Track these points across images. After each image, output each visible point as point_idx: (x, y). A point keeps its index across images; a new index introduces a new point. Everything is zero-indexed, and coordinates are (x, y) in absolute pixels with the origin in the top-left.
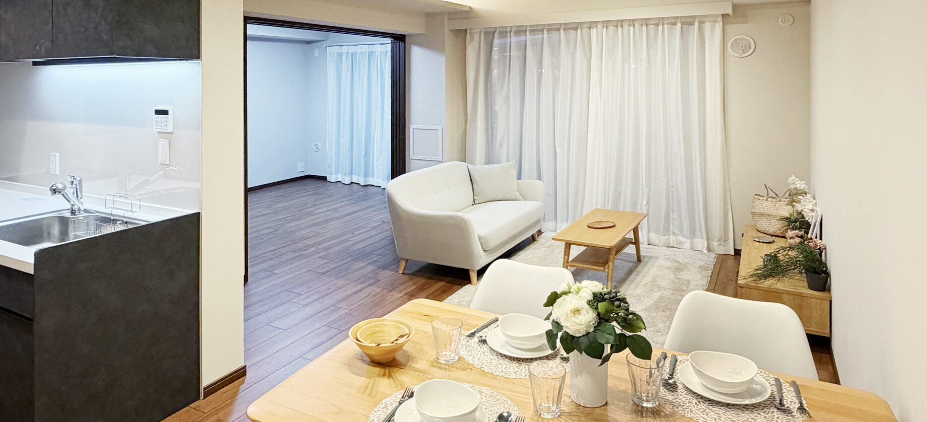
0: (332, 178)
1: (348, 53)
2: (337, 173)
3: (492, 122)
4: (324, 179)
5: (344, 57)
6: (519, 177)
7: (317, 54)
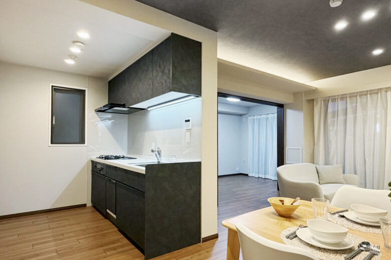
0: (250, 175)
1: (257, 119)
2: (253, 173)
3: (328, 146)
4: (247, 175)
5: (255, 120)
6: (344, 173)
7: (244, 120)
